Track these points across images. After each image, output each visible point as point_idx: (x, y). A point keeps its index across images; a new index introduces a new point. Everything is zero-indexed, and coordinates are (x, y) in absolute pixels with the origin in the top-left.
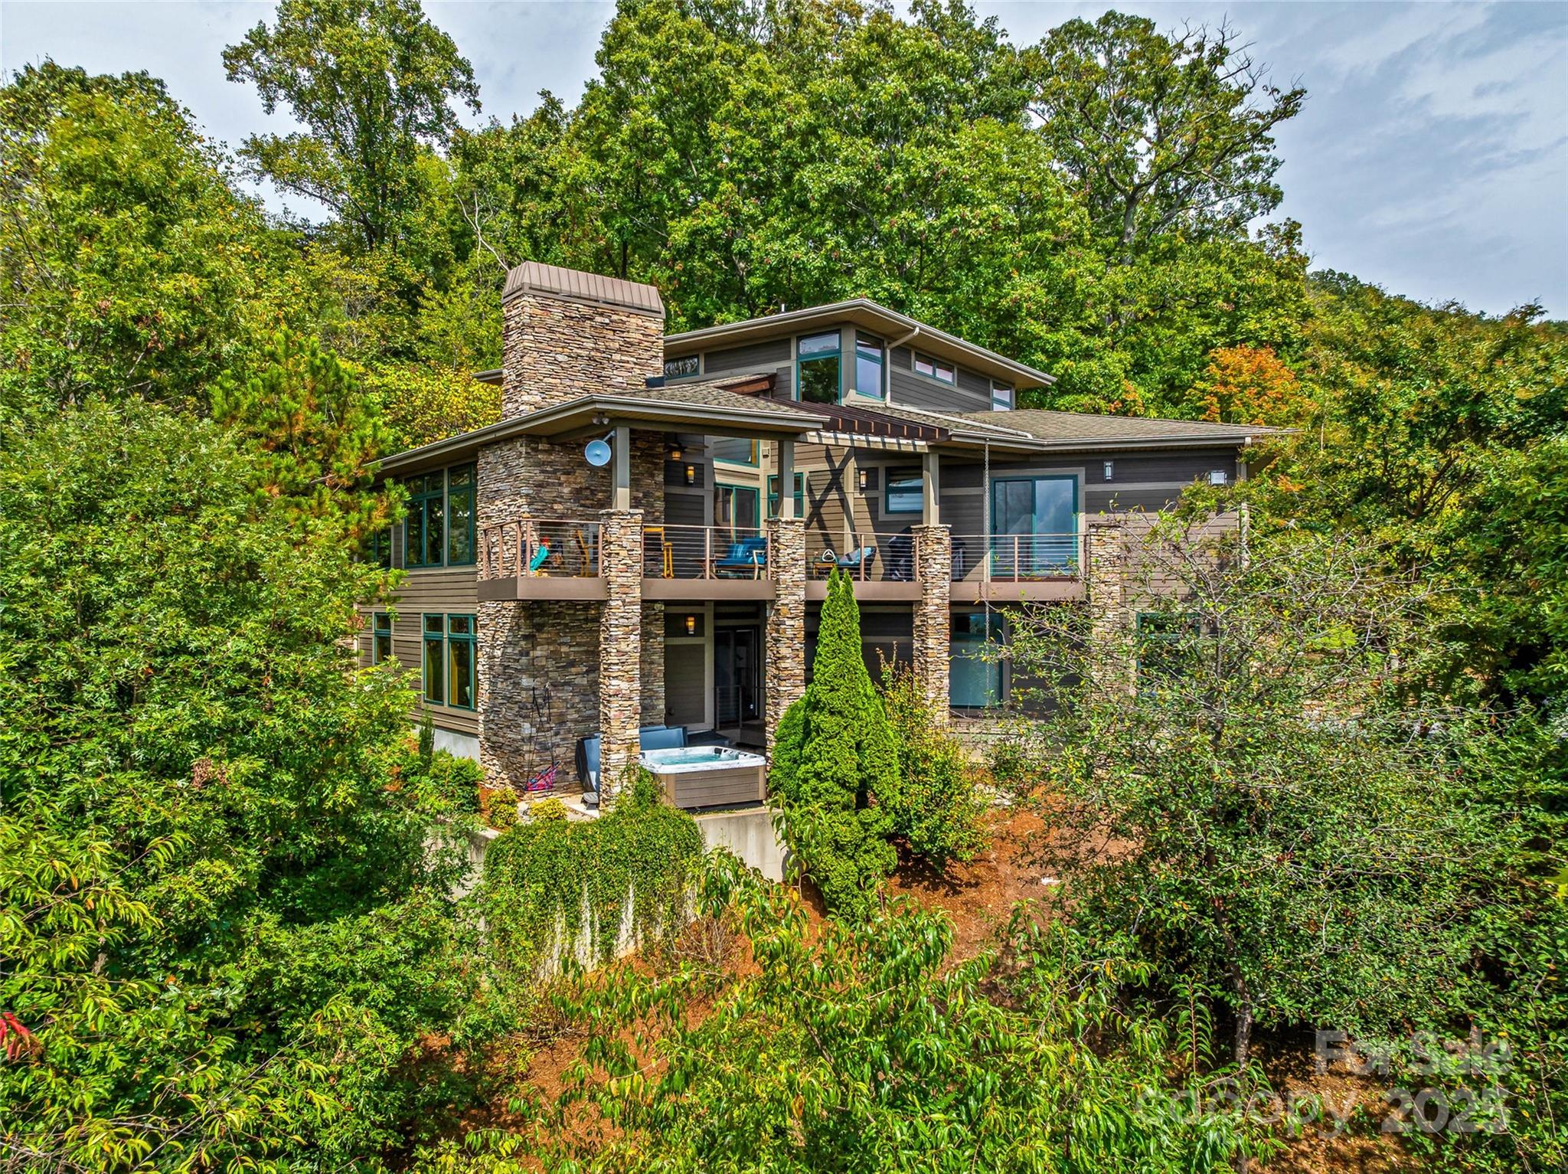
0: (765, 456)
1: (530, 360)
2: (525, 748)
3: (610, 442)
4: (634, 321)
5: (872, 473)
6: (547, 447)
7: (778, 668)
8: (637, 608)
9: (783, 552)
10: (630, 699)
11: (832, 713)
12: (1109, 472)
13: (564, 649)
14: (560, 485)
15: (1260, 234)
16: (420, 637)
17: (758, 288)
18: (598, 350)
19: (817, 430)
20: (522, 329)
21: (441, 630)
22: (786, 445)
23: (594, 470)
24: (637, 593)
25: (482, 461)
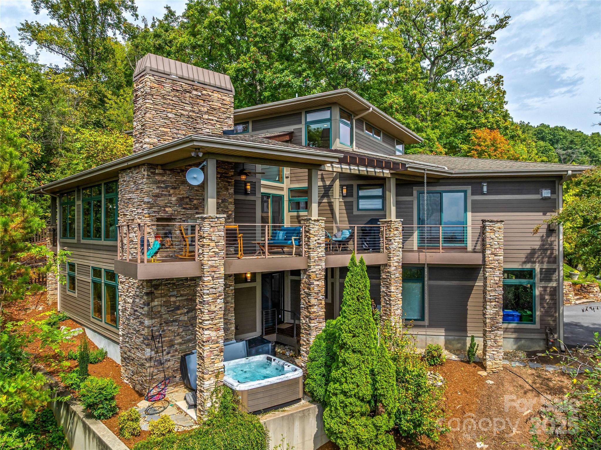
0: (287, 177)
1: (150, 116)
2: (148, 365)
3: (203, 169)
4: (216, 95)
5: (350, 188)
6: (161, 171)
7: (309, 312)
8: (222, 281)
9: (312, 239)
10: (217, 342)
11: (354, 352)
12: (485, 189)
13: (173, 299)
14: (170, 195)
15: (485, 81)
16: (89, 280)
17: (268, 97)
18: (193, 111)
19: (332, 163)
20: (145, 96)
21: (101, 277)
22: (314, 172)
23: (191, 187)
24: (222, 271)
25: (121, 180)
